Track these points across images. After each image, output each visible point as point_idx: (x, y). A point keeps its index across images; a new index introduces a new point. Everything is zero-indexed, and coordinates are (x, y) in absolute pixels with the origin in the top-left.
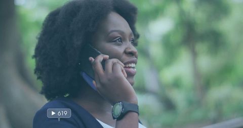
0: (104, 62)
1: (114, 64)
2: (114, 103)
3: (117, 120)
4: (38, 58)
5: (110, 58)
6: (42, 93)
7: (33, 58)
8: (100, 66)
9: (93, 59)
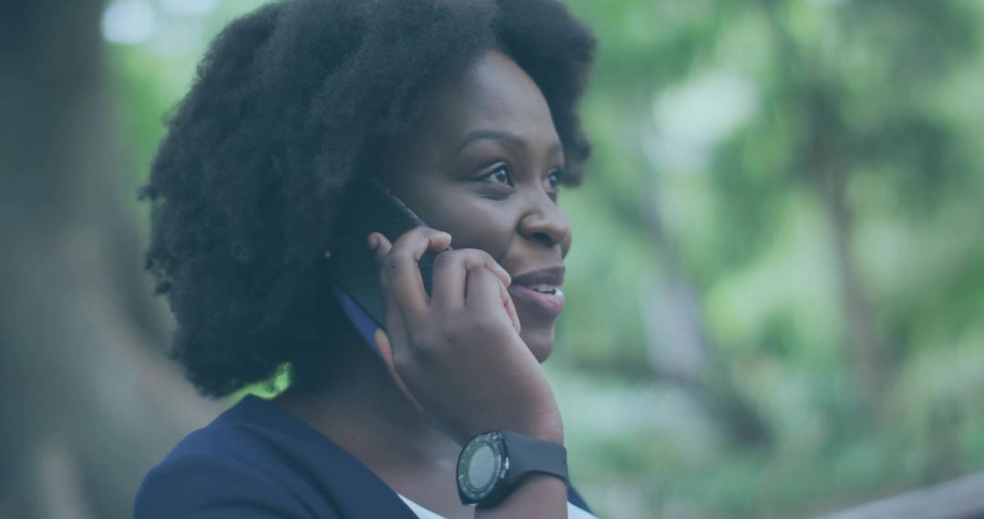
0: (430, 261)
1: (470, 273)
2: (465, 436)
3: (478, 509)
4: (162, 201)
5: (457, 245)
6: (175, 356)
7: (141, 198)
8: (412, 278)
9: (386, 244)
